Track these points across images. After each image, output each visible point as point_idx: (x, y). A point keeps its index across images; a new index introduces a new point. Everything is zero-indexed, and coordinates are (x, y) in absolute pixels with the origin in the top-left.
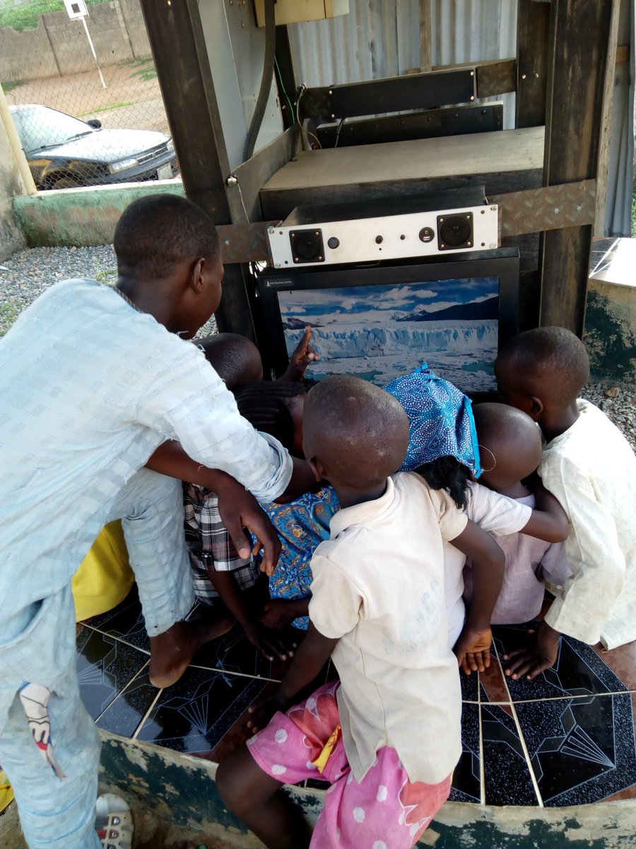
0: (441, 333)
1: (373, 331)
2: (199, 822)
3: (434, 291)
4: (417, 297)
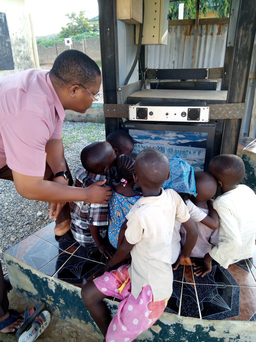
0: (185, 151)
1: (161, 148)
2: (70, 318)
3: (184, 136)
4: (178, 137)
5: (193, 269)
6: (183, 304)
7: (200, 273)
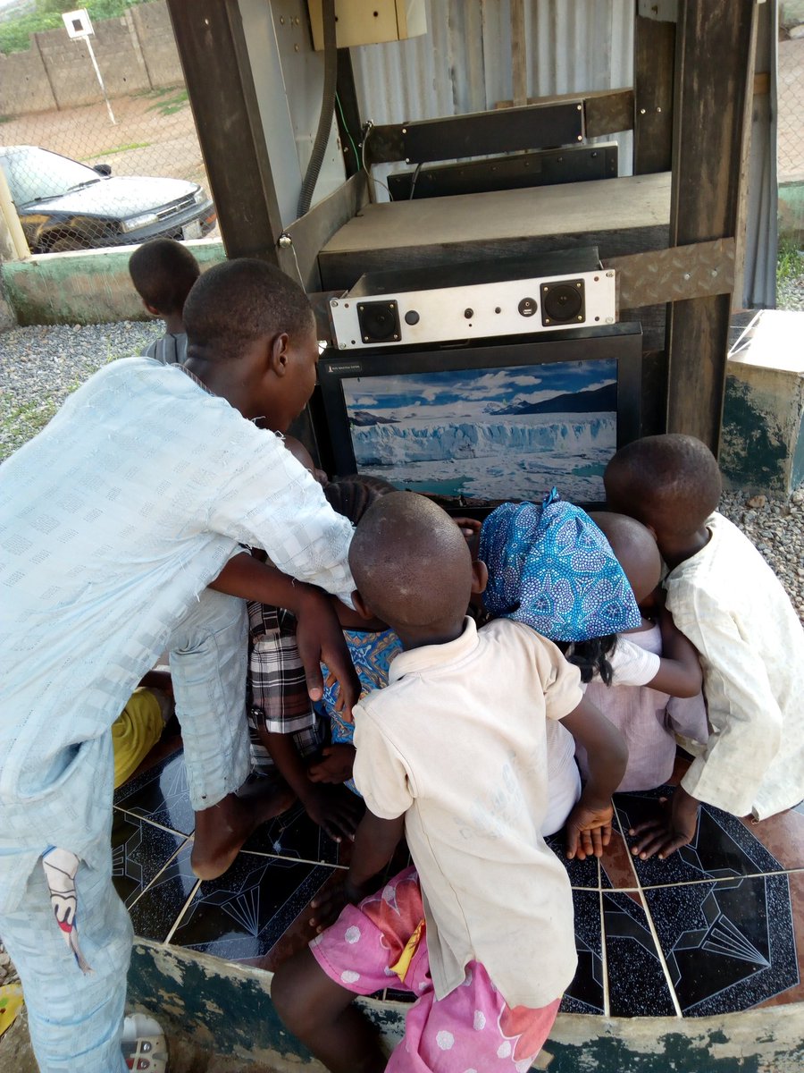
2: (248, 1049)
3: (536, 377)
4: (516, 385)
5: (627, 832)
6: (613, 973)
7: (655, 849)
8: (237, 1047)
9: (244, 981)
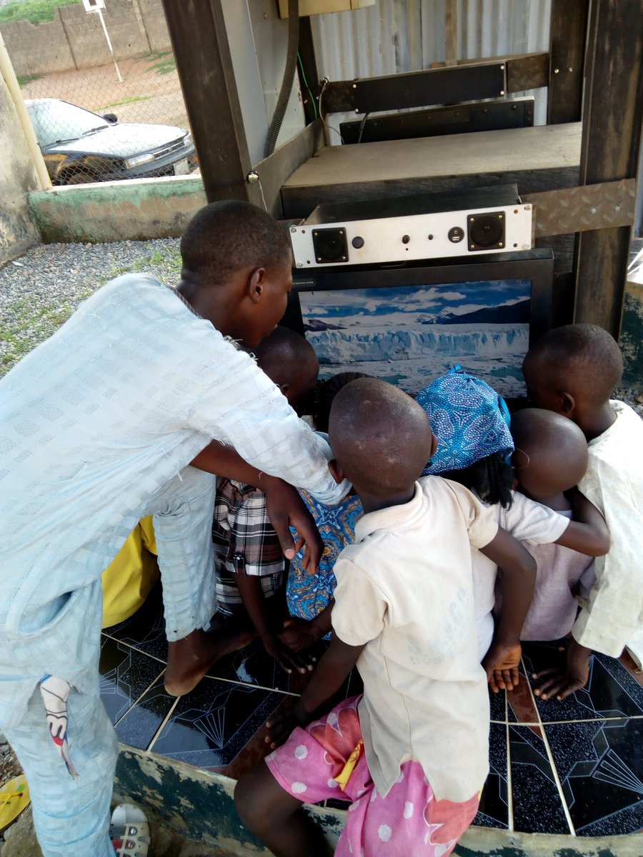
0: (469, 337)
1: (399, 334)
2: (214, 837)
3: (462, 293)
4: (444, 300)
6: (517, 794)
8: (206, 835)
9: (211, 784)
